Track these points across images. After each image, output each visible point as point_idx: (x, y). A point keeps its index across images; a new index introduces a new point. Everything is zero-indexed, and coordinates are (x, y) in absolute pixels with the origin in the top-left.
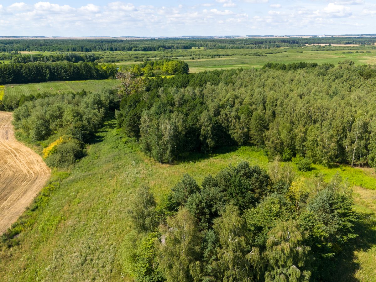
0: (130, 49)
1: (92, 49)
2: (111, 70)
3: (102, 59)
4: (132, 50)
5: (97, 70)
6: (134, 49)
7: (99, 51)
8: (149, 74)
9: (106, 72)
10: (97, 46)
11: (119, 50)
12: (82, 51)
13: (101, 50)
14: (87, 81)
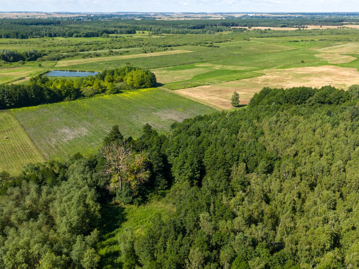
0: (71, 35)
1: (28, 35)
2: (67, 90)
3: (46, 57)
4: (73, 36)
5: (50, 91)
6: (75, 35)
7: (37, 37)
8: (112, 91)
9: (60, 91)
10: (34, 32)
11: (59, 36)
12: (17, 38)
13: (38, 36)
14: (38, 107)
